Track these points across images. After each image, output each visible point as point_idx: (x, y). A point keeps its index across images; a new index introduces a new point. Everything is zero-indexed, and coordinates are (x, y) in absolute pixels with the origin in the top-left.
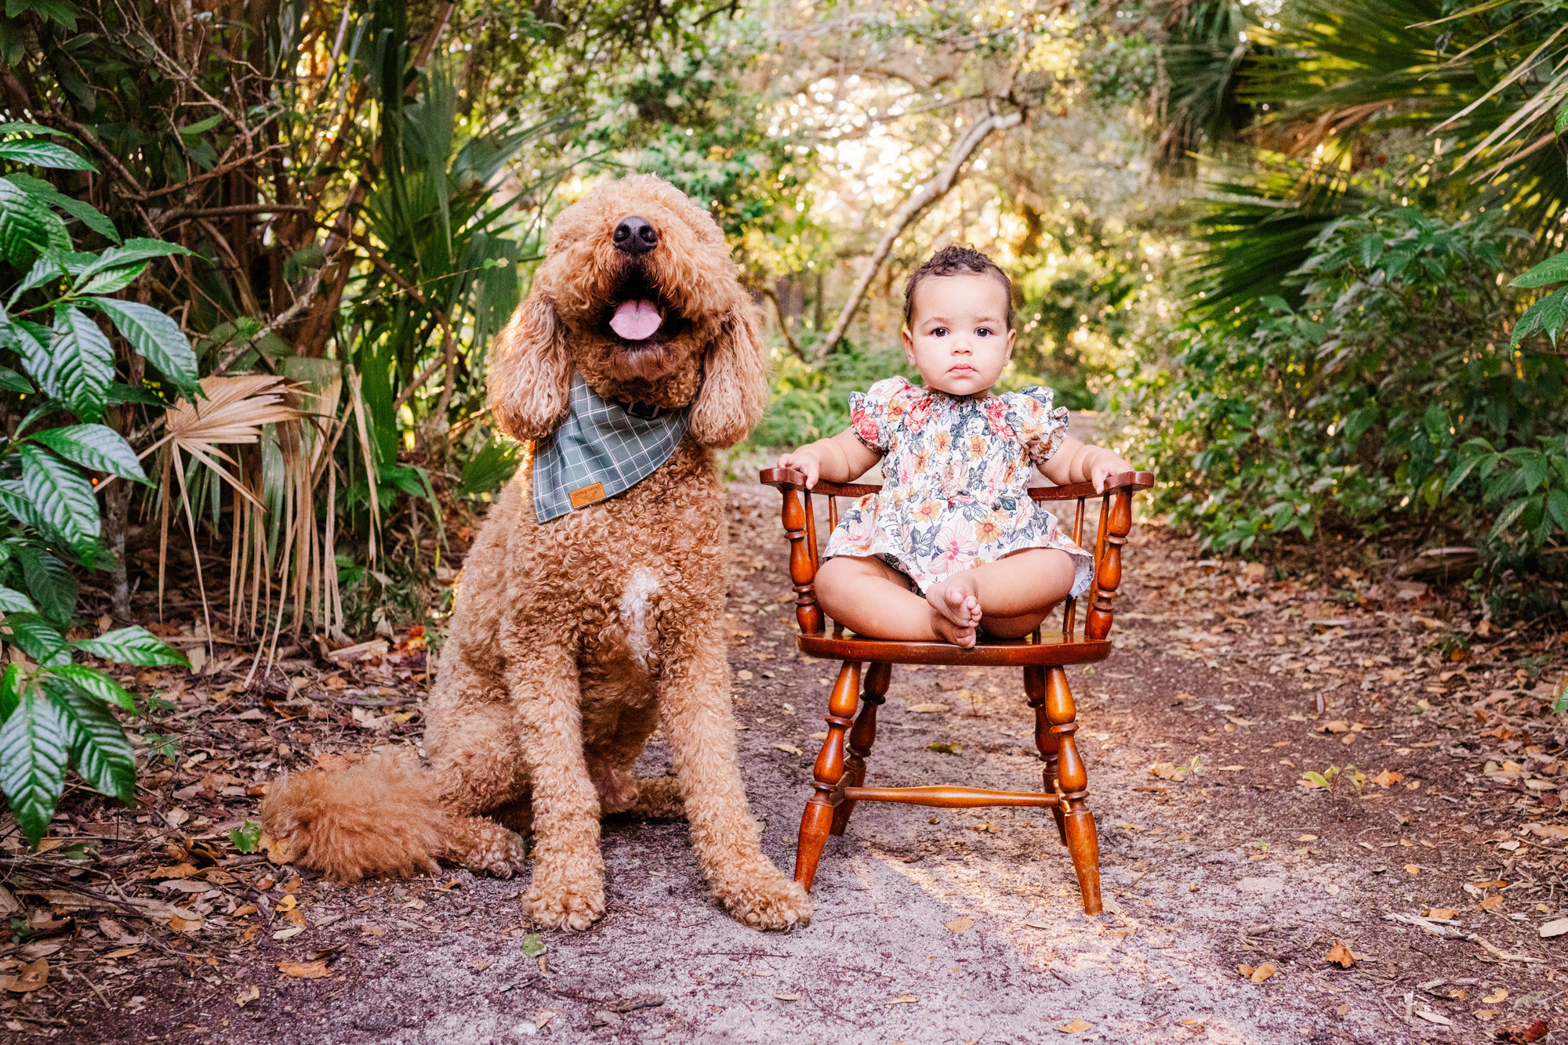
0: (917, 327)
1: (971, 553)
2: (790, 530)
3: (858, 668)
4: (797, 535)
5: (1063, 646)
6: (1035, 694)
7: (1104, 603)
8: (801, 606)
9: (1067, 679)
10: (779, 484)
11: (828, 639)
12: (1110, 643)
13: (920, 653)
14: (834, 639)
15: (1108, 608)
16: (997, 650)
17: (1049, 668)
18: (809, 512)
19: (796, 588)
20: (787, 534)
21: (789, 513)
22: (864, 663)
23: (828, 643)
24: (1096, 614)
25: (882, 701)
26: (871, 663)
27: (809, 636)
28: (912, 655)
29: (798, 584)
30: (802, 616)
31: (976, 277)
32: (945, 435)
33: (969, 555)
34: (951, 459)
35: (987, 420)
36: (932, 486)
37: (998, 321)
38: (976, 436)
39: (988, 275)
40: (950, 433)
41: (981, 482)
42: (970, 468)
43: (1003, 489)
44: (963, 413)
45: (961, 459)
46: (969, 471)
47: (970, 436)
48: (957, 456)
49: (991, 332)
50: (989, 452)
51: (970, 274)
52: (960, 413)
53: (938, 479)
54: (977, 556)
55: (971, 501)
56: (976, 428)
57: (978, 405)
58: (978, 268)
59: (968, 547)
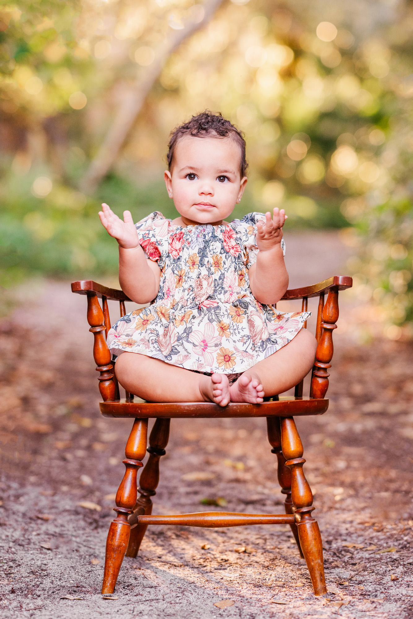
0: (176, 170)
1: (216, 345)
2: (93, 326)
3: (145, 422)
4: (98, 329)
5: (292, 402)
6: (276, 444)
7: (322, 372)
8: (102, 381)
9: (296, 426)
10: (85, 292)
11: (123, 404)
12: (327, 401)
13: (190, 410)
14: (128, 404)
15: (325, 375)
16: (245, 406)
17: (283, 419)
18: (106, 313)
19: (98, 368)
20: (91, 329)
21: (92, 313)
22: (150, 419)
23: (124, 406)
24: (316, 379)
25: (164, 453)
26: (155, 419)
27: (109, 402)
28: (185, 411)
29: (99, 365)
30: (103, 388)
31: (220, 140)
32: (195, 257)
33: (215, 347)
34: (200, 274)
35: (223, 242)
36: (188, 296)
37: (234, 173)
38: (216, 255)
39: (229, 139)
40: (198, 255)
41: (223, 288)
42: (214, 280)
43: (239, 291)
44: (206, 239)
45: (207, 273)
46: (213, 281)
47: (212, 255)
48: (204, 271)
49: (229, 179)
50: (225, 266)
51: (216, 138)
52: (204, 239)
53: (192, 291)
54: (221, 347)
55: (215, 305)
56: (215, 249)
57: (216, 231)
58: (223, 133)
59: (214, 342)
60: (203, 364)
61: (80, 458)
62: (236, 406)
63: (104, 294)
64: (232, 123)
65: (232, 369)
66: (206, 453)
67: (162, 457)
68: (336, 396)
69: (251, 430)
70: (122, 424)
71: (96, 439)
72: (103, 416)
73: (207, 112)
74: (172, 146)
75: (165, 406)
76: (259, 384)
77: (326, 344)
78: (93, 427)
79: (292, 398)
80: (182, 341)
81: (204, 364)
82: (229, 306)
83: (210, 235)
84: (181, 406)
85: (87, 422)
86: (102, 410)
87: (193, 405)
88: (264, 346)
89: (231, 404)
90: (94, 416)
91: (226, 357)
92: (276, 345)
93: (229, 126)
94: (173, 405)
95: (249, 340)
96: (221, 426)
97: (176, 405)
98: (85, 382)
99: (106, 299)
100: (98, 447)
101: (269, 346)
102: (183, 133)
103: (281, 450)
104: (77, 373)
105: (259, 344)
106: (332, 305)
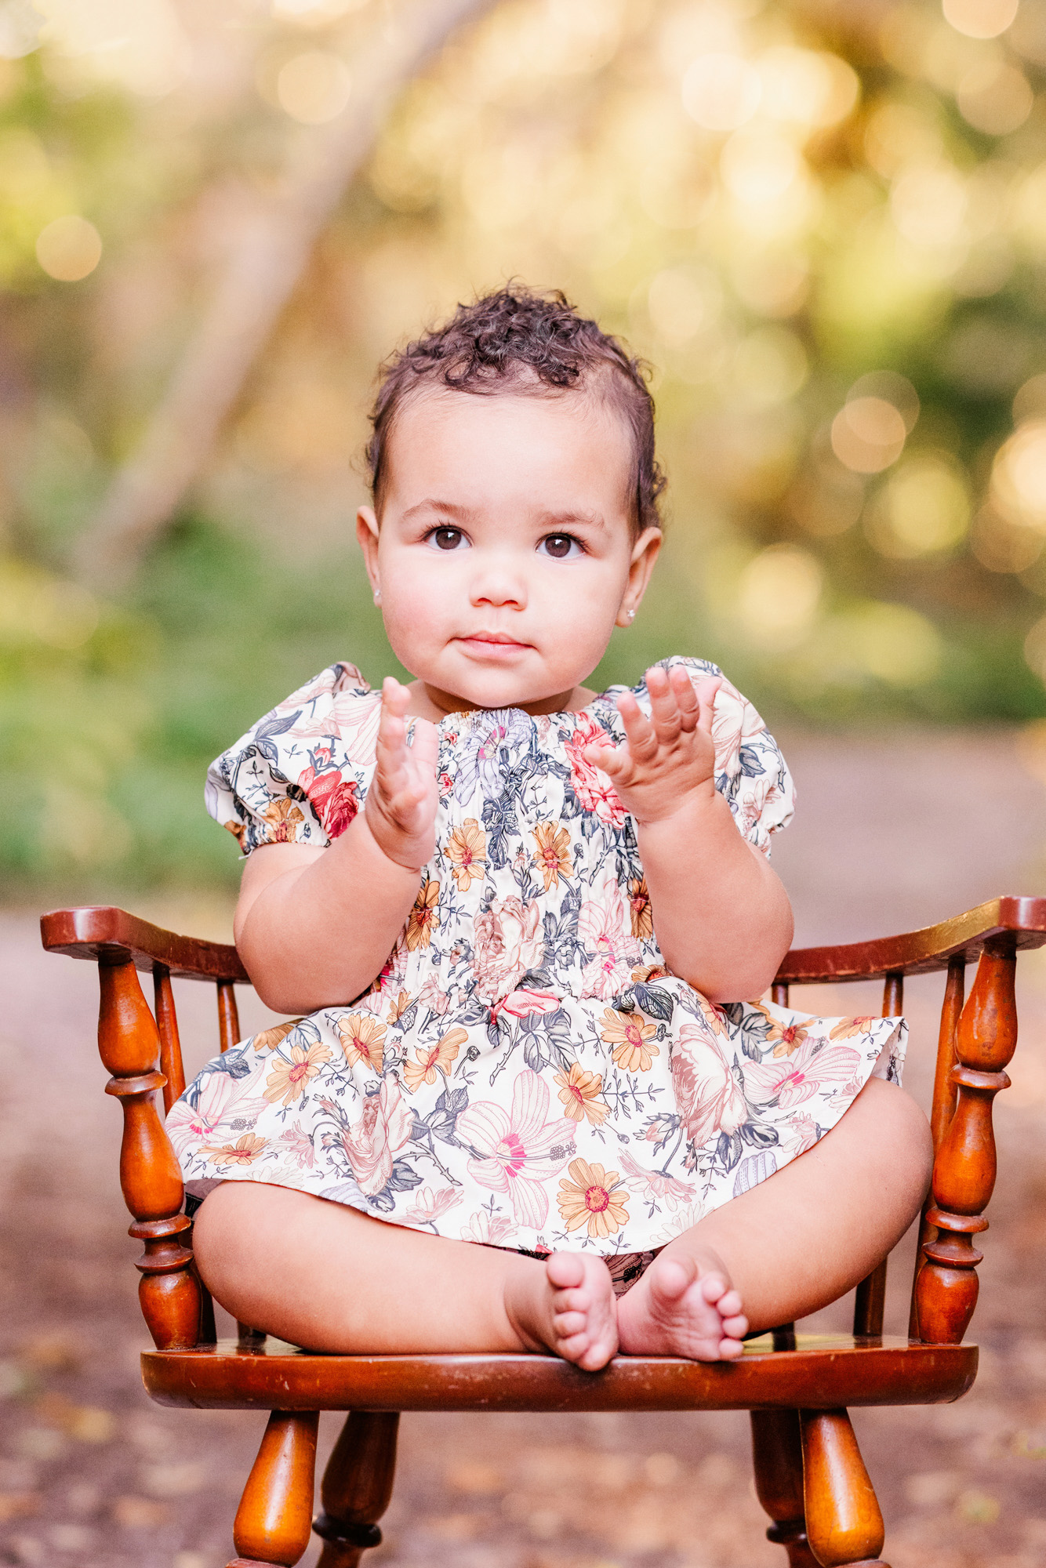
1: (557, 1153)
2: (120, 1073)
3: (308, 1425)
4: (138, 1086)
5: (845, 1356)
6: (784, 1508)
7: (954, 1248)
8: (150, 1274)
9: (856, 1445)
10: (92, 950)
11: (229, 1360)
12: (972, 1352)
13: (472, 1383)
14: (244, 1358)
15: (966, 1258)
16: (674, 1368)
17: (812, 1416)
18: (167, 1025)
19: (137, 1227)
20: (114, 1083)
21: (117, 1026)
22: (324, 1415)
23: (229, 1365)
24: (933, 1277)
25: (374, 1539)
26: (343, 1415)
27: (177, 1352)
28: (452, 1387)
29: (142, 1216)
30: (156, 1302)
31: (550, 402)
32: (473, 832)
33: (553, 1159)
34: (492, 896)
35: (569, 775)
36: (452, 980)
37: (602, 523)
38: (547, 825)
39: (585, 396)
40: (482, 826)
41: (575, 944)
42: (542, 916)
43: (635, 956)
44: (511, 763)
45: (517, 892)
46: (541, 922)
47: (533, 825)
48: (506, 886)
49: (583, 546)
50: (582, 864)
51: (534, 395)
52: (502, 767)
53: (466, 958)
54: (574, 1157)
55: (551, 1006)
56: (545, 801)
57: (543, 737)
58: (561, 377)
59: (548, 1140)
60: (508, 1221)
61: (69, 1554)
62: (639, 1368)
63: (162, 956)
64: (604, 329)
65: (615, 1238)
66: (531, 1539)
67: (367, 1553)
68: (1006, 1334)
69: (694, 1456)
70: (221, 1433)
71: (128, 1485)
72: (154, 1404)
73: (511, 293)
74: (382, 420)
75: (380, 1367)
76: (728, 1288)
77: (970, 1143)
78: (118, 1443)
79: (844, 1343)
80: (429, 1140)
81: (513, 1221)
82: (600, 1009)
83: (524, 749)
84: (438, 1367)
85: (94, 1424)
86: (148, 1381)
87: (483, 1365)
88: (731, 1152)
89: (621, 1362)
90: (120, 1401)
91: (591, 1195)
92: (775, 1149)
93: (592, 341)
94: (411, 1365)
95: (677, 1132)
96: (581, 1442)
97: (422, 1366)
98: (87, 1277)
99: (168, 976)
100: (134, 1514)
101: (749, 1151)
102: (420, 372)
103: (805, 1532)
104: (62, 1246)
105: (712, 1146)
106: (991, 1002)
